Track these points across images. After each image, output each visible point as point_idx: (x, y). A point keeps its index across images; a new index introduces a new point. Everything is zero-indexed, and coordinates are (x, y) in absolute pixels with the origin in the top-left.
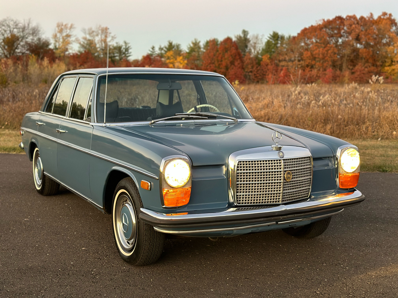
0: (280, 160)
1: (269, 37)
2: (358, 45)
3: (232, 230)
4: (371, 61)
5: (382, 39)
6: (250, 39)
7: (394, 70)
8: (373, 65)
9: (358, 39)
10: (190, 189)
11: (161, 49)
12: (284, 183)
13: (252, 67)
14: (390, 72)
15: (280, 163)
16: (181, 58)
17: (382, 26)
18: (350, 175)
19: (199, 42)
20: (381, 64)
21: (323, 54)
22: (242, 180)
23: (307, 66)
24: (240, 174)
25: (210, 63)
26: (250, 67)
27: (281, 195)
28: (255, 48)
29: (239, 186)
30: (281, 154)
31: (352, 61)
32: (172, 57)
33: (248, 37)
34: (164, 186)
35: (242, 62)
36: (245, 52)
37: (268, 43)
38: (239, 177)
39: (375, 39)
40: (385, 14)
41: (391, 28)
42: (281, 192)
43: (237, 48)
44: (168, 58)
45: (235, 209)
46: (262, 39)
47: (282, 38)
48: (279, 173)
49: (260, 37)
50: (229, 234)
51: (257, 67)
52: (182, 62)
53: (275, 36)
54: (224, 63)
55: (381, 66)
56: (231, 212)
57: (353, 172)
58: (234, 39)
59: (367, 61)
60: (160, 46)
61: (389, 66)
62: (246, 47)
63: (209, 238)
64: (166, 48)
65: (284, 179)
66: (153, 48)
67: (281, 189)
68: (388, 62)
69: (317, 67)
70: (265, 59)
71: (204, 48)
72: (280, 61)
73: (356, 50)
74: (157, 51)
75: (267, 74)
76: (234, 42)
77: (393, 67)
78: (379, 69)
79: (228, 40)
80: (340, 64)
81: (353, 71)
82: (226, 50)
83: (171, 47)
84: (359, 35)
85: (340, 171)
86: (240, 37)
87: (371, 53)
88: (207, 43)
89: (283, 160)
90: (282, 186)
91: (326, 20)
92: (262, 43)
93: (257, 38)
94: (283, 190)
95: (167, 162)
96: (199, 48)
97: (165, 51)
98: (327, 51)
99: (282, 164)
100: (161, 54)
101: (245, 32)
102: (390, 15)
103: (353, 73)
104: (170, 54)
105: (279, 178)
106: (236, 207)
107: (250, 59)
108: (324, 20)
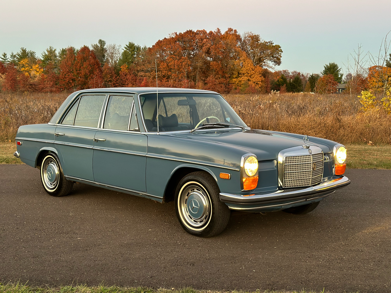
0: (310, 155)
1: (125, 48)
2: (208, 58)
3: (281, 206)
4: (220, 73)
5: (229, 52)
6: (107, 49)
7: (240, 81)
8: (223, 77)
9: (208, 53)
10: (258, 177)
11: (13, 56)
12: (313, 171)
13: (112, 77)
14: (238, 83)
15: (310, 157)
16: (37, 66)
17: (229, 41)
18: (342, 166)
19: (55, 50)
20: (229, 75)
21: (178, 66)
22: (288, 170)
23: (164, 76)
24: (286, 166)
25: (68, 72)
26: (109, 76)
27: (311, 179)
28: (112, 57)
29: (286, 174)
30: (310, 151)
31: (204, 73)
32: (27, 65)
33: (105, 47)
34: (244, 175)
35: (101, 71)
36: (102, 61)
37: (125, 54)
38: (286, 168)
39: (223, 52)
40: (230, 30)
41: (237, 43)
42: (311, 177)
43: (95, 58)
44: (23, 66)
45: (283, 191)
46: (118, 49)
47: (138, 48)
48: (310, 164)
49: (117, 47)
50: (278, 209)
51: (116, 77)
52: (38, 70)
53: (131, 47)
54: (83, 72)
55: (230, 77)
56: (278, 193)
57: (343, 164)
58: (91, 48)
59: (217, 73)
60: (12, 53)
61: (236, 78)
62: (104, 56)
63: (260, 213)
64: (19, 55)
65: (313, 169)
66: (5, 55)
67: (311, 175)
68: (235, 74)
69: (173, 77)
70: (124, 68)
71: (60, 57)
72: (138, 71)
73: (206, 63)
74: (9, 59)
75: (126, 83)
76: (92, 51)
77: (240, 79)
78: (228, 80)
79: (85, 49)
80: (193, 76)
81: (206, 82)
82: (84, 59)
83: (24, 54)
84: (209, 49)
85: (336, 163)
86: (97, 46)
87: (221, 66)
88: (64, 51)
89: (312, 155)
90: (311, 173)
91: (178, 34)
92: (119, 53)
93: (114, 48)
94: (312, 176)
95: (246, 158)
96: (56, 56)
97: (17, 58)
98: (182, 62)
99: (312, 158)
100: (14, 61)
101: (101, 42)
102: (235, 31)
103: (205, 84)
104: (24, 61)
105: (310, 168)
106: (283, 189)
107: (109, 68)
108: (176, 33)
